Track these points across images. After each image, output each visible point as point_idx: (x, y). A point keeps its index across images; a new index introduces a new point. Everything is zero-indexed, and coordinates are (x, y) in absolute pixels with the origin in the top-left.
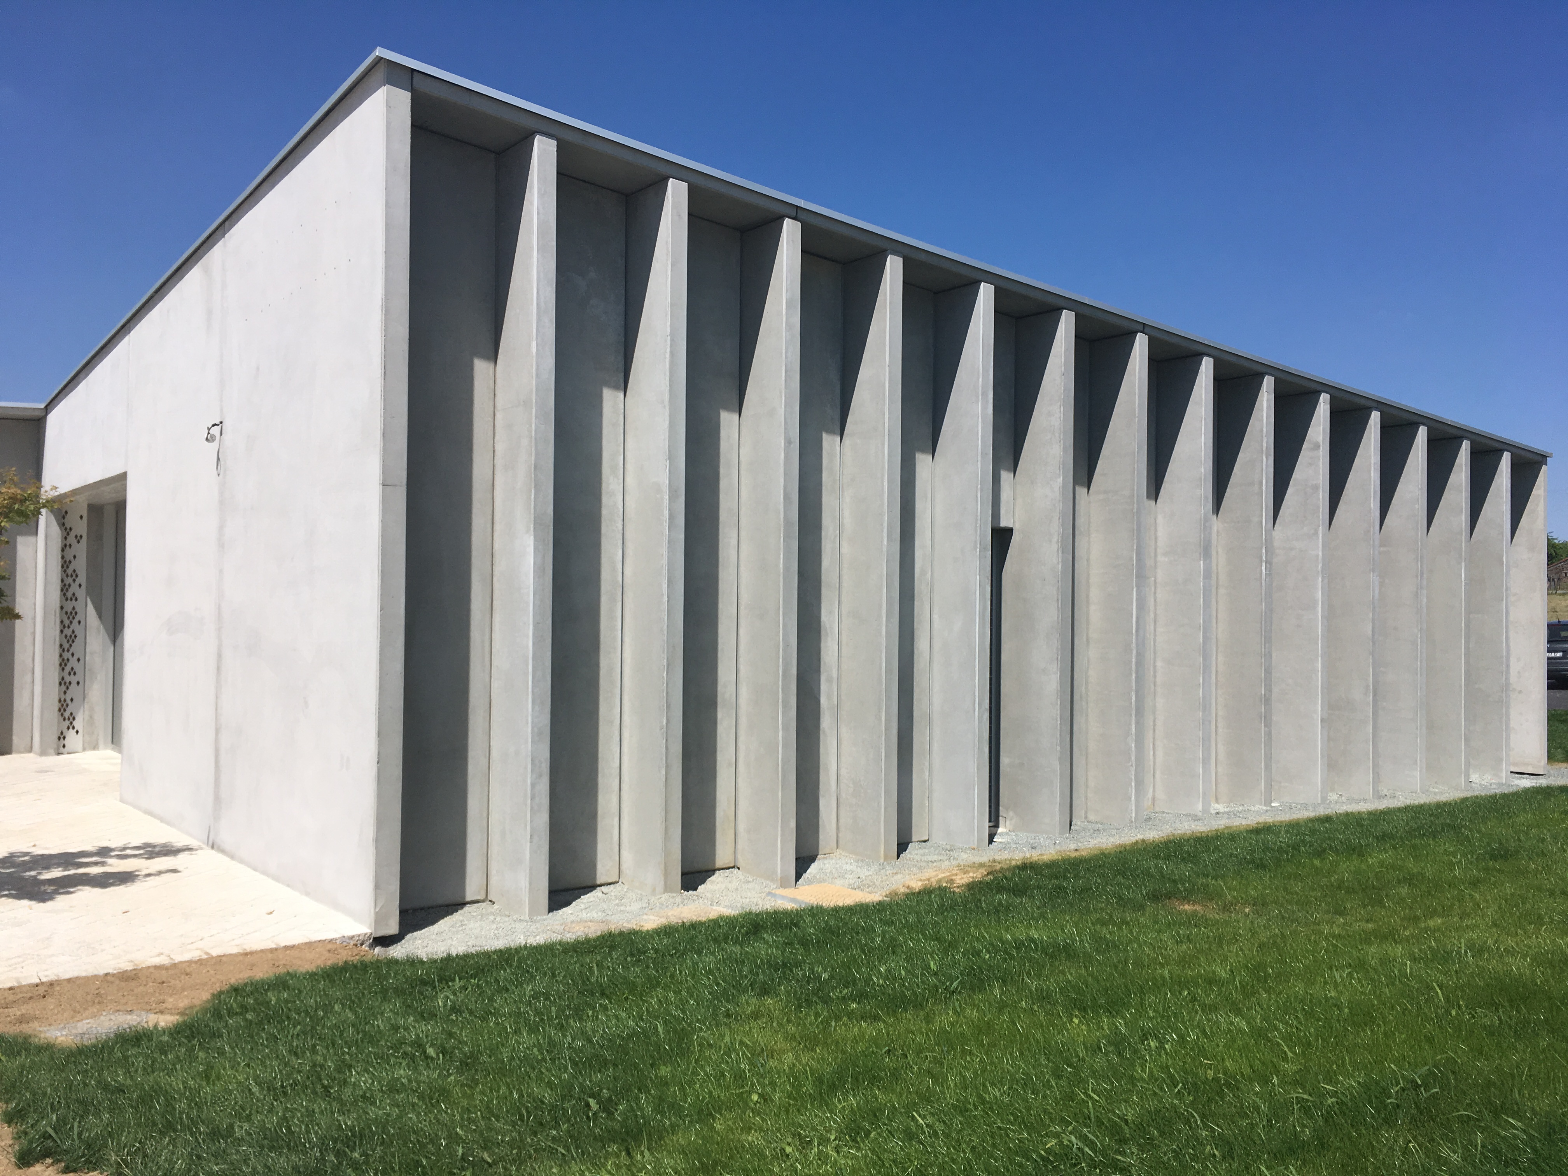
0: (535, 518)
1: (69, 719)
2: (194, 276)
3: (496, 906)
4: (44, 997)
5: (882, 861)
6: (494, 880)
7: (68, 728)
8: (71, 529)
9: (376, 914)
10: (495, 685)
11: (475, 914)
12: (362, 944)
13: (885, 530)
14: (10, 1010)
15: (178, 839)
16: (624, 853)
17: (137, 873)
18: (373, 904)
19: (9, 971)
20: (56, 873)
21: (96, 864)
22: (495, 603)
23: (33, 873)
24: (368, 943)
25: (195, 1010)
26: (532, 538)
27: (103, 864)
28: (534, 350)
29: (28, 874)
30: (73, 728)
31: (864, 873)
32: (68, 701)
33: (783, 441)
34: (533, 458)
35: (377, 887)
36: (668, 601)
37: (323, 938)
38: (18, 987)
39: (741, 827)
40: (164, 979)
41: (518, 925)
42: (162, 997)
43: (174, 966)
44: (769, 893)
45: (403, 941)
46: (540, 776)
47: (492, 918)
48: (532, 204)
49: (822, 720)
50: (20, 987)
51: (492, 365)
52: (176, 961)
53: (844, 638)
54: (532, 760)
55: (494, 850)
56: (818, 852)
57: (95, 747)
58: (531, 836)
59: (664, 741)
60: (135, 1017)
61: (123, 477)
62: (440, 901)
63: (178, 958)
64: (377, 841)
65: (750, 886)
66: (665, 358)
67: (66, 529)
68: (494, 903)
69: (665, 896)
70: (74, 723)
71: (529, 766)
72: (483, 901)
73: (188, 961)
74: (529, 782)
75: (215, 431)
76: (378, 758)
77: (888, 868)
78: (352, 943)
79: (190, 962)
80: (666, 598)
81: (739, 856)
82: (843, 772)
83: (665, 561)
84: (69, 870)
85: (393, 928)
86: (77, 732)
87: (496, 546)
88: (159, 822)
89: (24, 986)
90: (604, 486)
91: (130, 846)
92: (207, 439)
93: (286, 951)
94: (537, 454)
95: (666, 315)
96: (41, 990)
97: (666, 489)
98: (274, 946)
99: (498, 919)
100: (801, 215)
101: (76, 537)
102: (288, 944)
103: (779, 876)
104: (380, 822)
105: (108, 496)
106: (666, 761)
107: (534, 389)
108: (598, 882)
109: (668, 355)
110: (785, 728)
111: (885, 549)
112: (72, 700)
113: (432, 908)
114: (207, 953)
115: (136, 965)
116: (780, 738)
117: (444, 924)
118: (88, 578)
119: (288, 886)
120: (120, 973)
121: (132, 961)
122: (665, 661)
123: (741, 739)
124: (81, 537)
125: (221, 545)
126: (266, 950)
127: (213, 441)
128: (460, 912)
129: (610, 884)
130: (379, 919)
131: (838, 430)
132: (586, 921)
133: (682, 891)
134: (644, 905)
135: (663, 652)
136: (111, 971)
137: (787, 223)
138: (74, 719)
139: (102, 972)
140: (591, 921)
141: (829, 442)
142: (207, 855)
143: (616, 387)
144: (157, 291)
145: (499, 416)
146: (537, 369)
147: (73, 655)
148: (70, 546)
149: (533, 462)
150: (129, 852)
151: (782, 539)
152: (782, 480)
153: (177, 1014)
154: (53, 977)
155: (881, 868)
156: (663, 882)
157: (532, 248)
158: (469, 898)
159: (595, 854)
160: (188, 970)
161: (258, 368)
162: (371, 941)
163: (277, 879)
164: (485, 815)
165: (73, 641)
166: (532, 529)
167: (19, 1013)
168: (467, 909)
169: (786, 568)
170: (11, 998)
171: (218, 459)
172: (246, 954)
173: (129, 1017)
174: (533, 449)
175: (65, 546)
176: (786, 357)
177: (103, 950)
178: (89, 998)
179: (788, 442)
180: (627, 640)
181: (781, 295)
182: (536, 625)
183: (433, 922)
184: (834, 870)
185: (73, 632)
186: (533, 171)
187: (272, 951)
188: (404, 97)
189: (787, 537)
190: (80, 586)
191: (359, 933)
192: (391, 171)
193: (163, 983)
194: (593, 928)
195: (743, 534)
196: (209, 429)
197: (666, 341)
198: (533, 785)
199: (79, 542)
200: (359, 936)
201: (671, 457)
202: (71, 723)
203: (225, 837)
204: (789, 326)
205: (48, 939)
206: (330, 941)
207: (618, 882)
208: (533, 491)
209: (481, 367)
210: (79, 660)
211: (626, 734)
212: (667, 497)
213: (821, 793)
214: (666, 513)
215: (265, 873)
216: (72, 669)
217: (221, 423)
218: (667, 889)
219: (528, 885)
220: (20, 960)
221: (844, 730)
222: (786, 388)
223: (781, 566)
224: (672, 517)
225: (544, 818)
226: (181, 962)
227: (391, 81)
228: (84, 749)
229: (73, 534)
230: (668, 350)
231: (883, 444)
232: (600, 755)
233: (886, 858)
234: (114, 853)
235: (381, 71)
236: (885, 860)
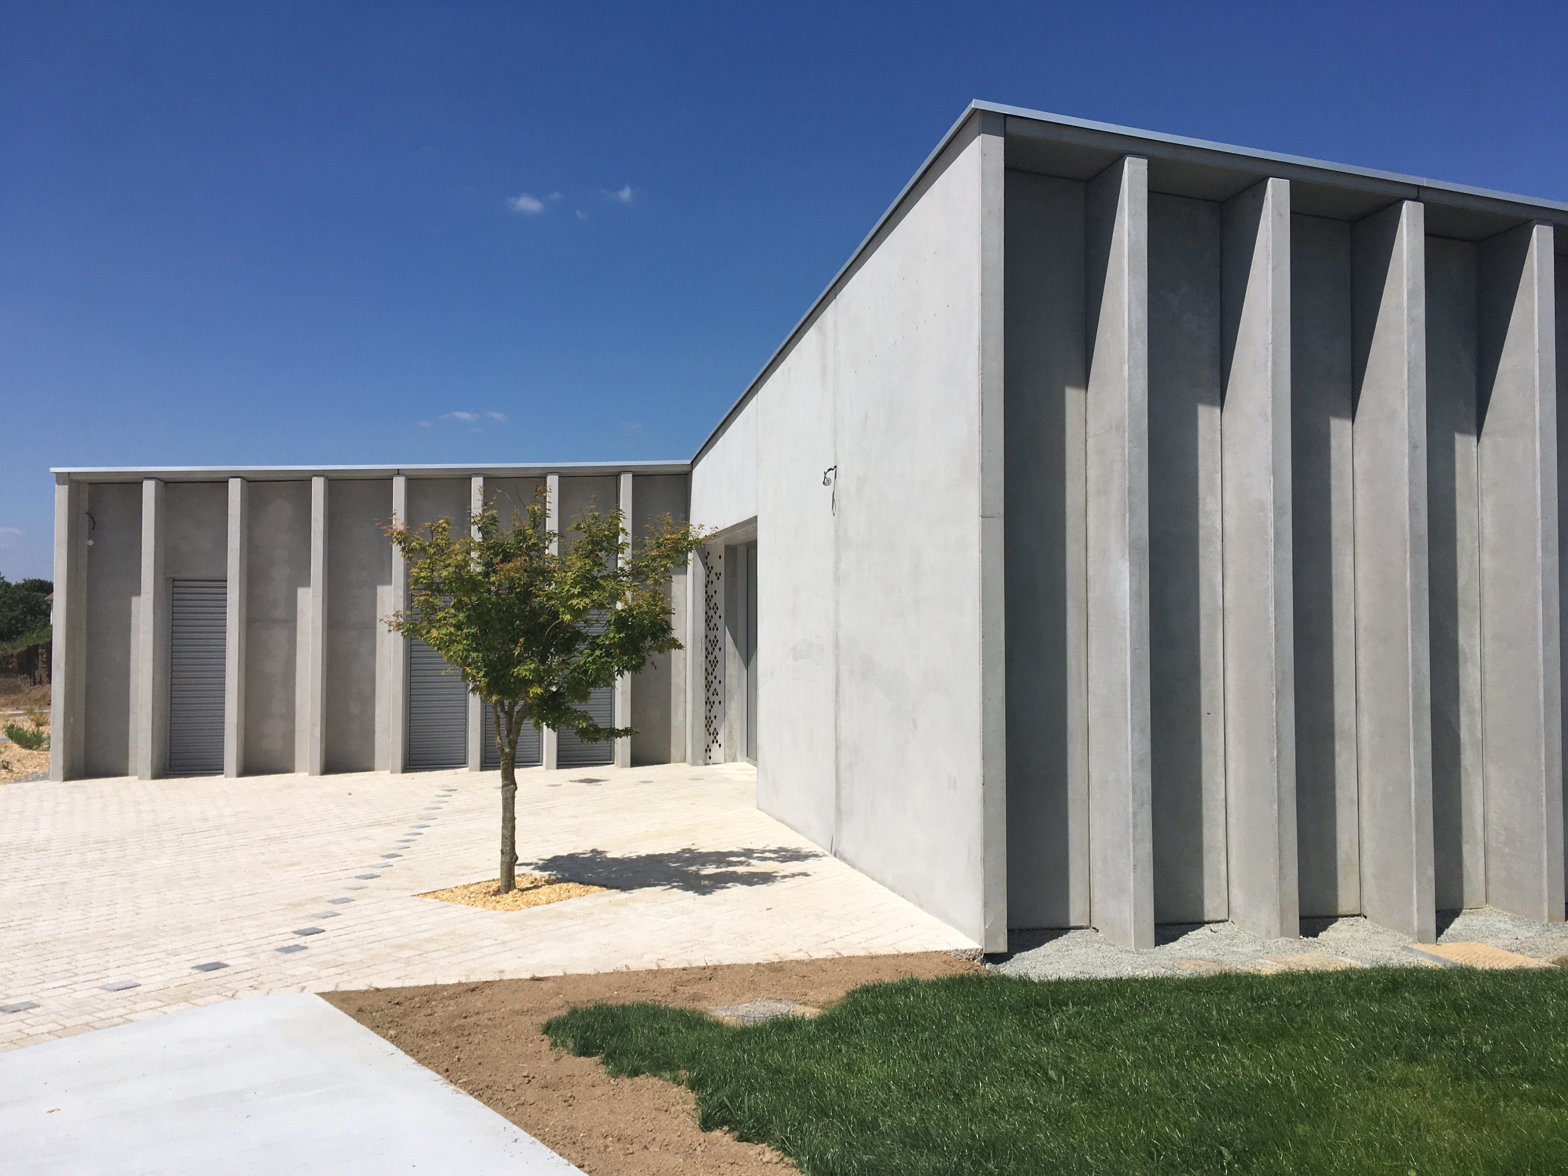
0: (1130, 542)
1: (713, 734)
2: (811, 337)
3: (1100, 934)
4: (710, 979)
5: (1546, 921)
6: (1096, 908)
7: (713, 742)
8: (712, 568)
9: (986, 930)
10: (1092, 711)
11: (1079, 940)
12: (974, 959)
13: (1539, 539)
14: (685, 988)
15: (807, 846)
16: (1234, 891)
17: (775, 874)
18: (982, 921)
19: (682, 953)
20: (710, 870)
21: (741, 863)
22: (1090, 629)
23: (694, 868)
24: (979, 959)
25: (834, 1004)
26: (1127, 563)
27: (749, 865)
28: (1126, 373)
29: (690, 868)
30: (717, 742)
31: (1524, 933)
32: (713, 718)
33: (1407, 446)
34: (1127, 482)
35: (986, 905)
36: (1275, 625)
37: (939, 950)
38: (690, 968)
39: (1368, 870)
40: (805, 974)
41: (1124, 956)
42: (804, 990)
43: (813, 962)
44: (1405, 948)
45: (1012, 960)
46: (1142, 805)
47: (1097, 945)
48: (1122, 226)
49: (1462, 756)
50: (692, 968)
51: (1083, 392)
52: (814, 958)
53: (1488, 664)
54: (1133, 789)
55: (1096, 878)
56: (1463, 906)
57: (734, 760)
58: (1134, 866)
59: (1276, 774)
60: (784, 1006)
61: (754, 520)
62: (1045, 924)
63: (816, 956)
64: (984, 860)
65: (1380, 937)
66: (1267, 367)
67: (708, 567)
68: (1098, 931)
69: (1282, 940)
70: (718, 737)
71: (1131, 795)
72: (1087, 928)
73: (823, 959)
74: (1131, 809)
75: (831, 475)
76: (984, 780)
77: (1555, 930)
78: (965, 956)
79: (825, 960)
80: (1272, 622)
81: (1365, 903)
82: (1492, 816)
83: (1271, 582)
84: (721, 868)
85: (1001, 947)
86: (720, 745)
87: (1090, 573)
88: (789, 829)
89: (694, 968)
90: (1201, 506)
91: (767, 849)
92: (824, 483)
93: (907, 958)
94: (1131, 478)
95: (1267, 324)
96: (708, 973)
97: (1270, 507)
98: (896, 953)
99: (1104, 947)
100: (1423, 194)
101: (716, 574)
102: (908, 952)
103: (1416, 929)
104: (987, 844)
105: (741, 537)
106: (1278, 796)
107: (1127, 413)
108: (1206, 919)
109: (1270, 364)
110: (1419, 765)
111: (1539, 561)
112: (715, 717)
113: (1037, 930)
114: (839, 954)
115: (781, 958)
116: (1413, 775)
117: (1050, 947)
118: (726, 611)
119: (903, 896)
120: (768, 964)
121: (777, 954)
122: (1274, 688)
123: (1365, 774)
124: (720, 574)
125: (837, 578)
126: (889, 955)
127: (829, 484)
128: (1064, 936)
129: (1219, 922)
130: (989, 936)
131: (1473, 428)
132: (1196, 959)
133: (1301, 937)
134: (1259, 948)
135: (1272, 679)
136: (761, 961)
137: (1407, 206)
138: (717, 734)
139: (754, 962)
140: (1201, 959)
141: (1463, 444)
142: (830, 861)
143: (1212, 404)
144: (779, 354)
145: (1090, 442)
146: (1129, 393)
147: (715, 677)
148: (712, 582)
149: (1127, 486)
150: (767, 855)
151: (1408, 554)
152: (1407, 489)
153: (819, 1007)
154: (716, 963)
155: (1546, 928)
156: (1278, 925)
157: (1122, 271)
158: (1073, 923)
159: (1202, 890)
160: (824, 968)
161: (866, 415)
162: (982, 956)
163: (893, 889)
164: (1086, 842)
165: (715, 666)
166: (1127, 554)
167: (692, 992)
168: (1071, 934)
169: (1415, 587)
171: (833, 500)
172: (872, 958)
173: (779, 1005)
174: (1127, 474)
175: (708, 582)
176: (1409, 354)
177: (753, 942)
178: (746, 984)
179: (1414, 447)
180: (1230, 665)
181: (1402, 285)
182: (1133, 651)
183: (1039, 945)
184: (1484, 928)
185: (715, 658)
186: (1124, 192)
187: (894, 957)
188: (997, 143)
189: (1414, 551)
190: (720, 617)
191: (971, 947)
192: (986, 215)
193: (804, 977)
194: (1204, 967)
195: (1359, 550)
196: (825, 474)
197: (1267, 349)
198: (1135, 814)
199: (718, 579)
200: (971, 950)
201: (1276, 472)
202: (715, 737)
203: (846, 847)
204: (1412, 320)
205: (710, 927)
206: (945, 953)
207: (1227, 921)
208: (1127, 515)
209: (1072, 395)
210: (720, 682)
211: (1231, 765)
212: (1272, 515)
213: (1465, 839)
214: (1271, 532)
215: (881, 882)
216: (715, 690)
217: (835, 467)
218: (1283, 933)
219: (1132, 915)
220: (690, 944)
221: (1492, 770)
222: (1409, 387)
223: (1408, 583)
224: (1277, 535)
225: (1147, 848)
226: (817, 959)
227: (986, 130)
228: (725, 761)
229: (713, 572)
230: (1270, 359)
231: (1534, 442)
232: (1203, 786)
233: (1551, 919)
234: (756, 855)
235: (976, 122)
236: (1550, 920)
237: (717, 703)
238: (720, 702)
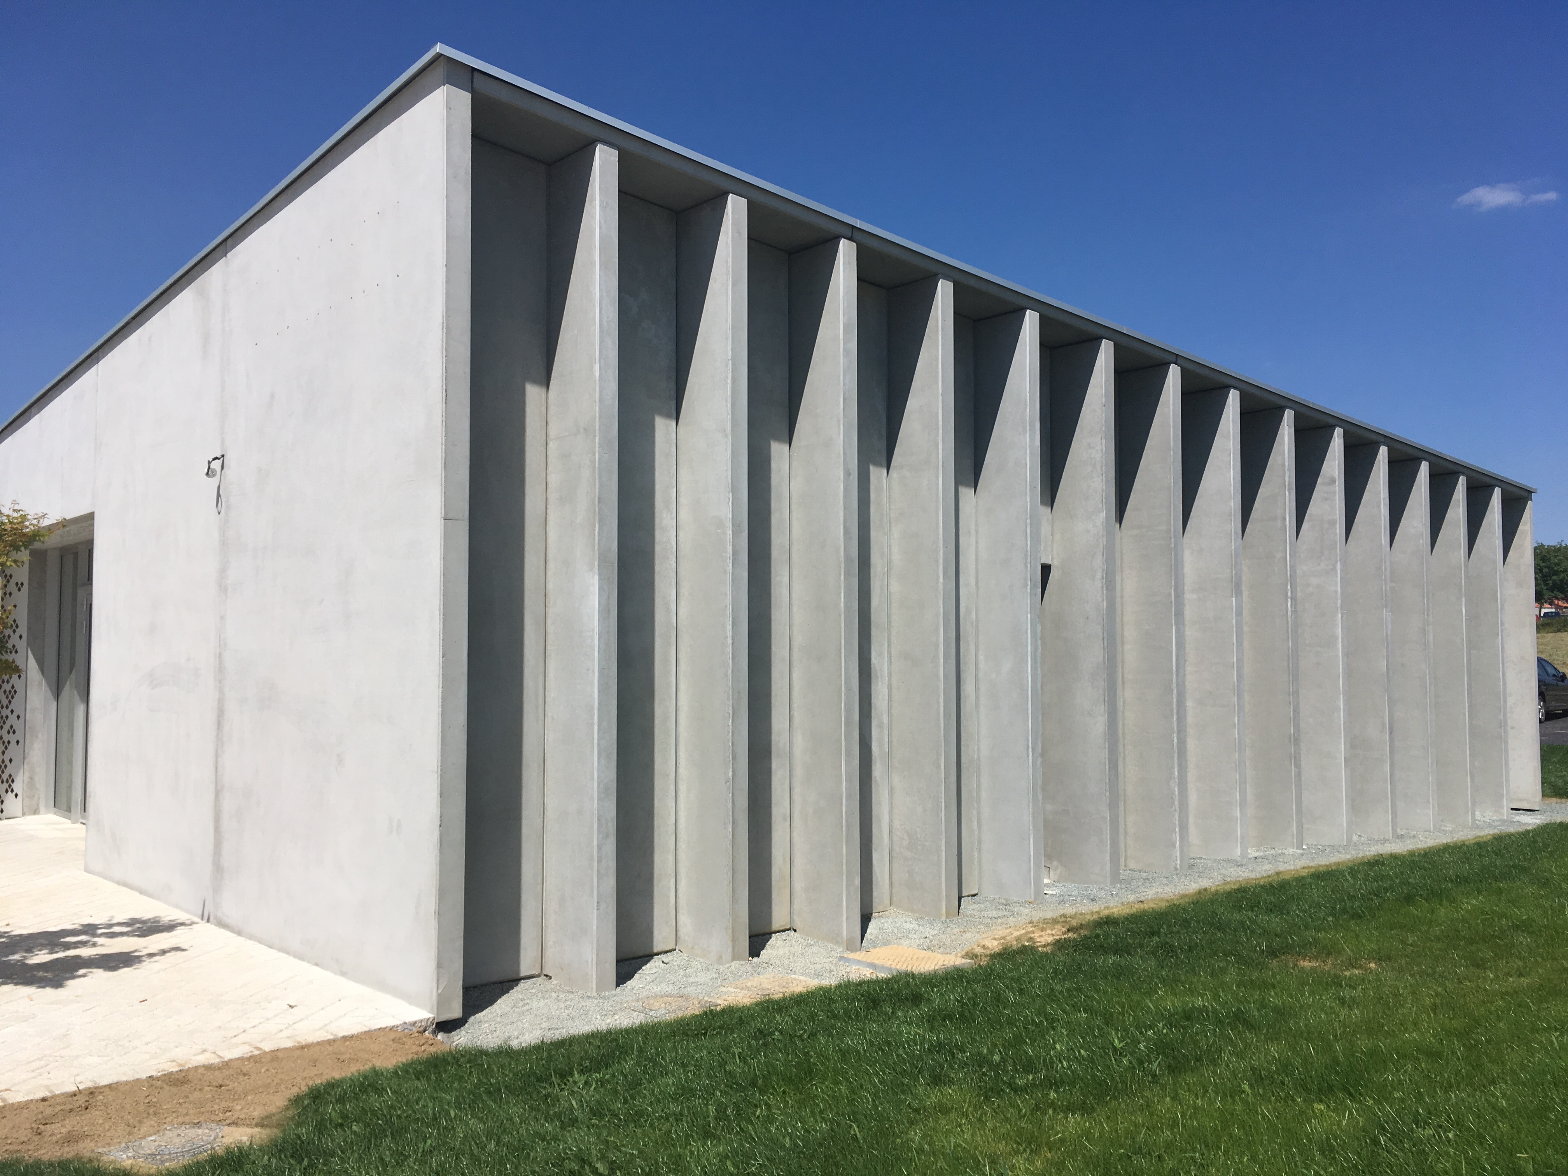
0: (599, 554)
1: (7, 781)
2: (185, 299)
3: (554, 981)
4: (87, 1108)
5: (944, 918)
6: (549, 953)
7: (7, 791)
8: (11, 576)
9: (439, 995)
10: (550, 737)
11: (533, 991)
12: (425, 1031)
13: (941, 567)
14: (53, 1126)
15: (166, 913)
16: (682, 918)
17: (137, 954)
18: (435, 985)
19: (34, 1078)
20: (42, 957)
21: (84, 944)
22: (548, 647)
23: (17, 957)
24: (431, 1029)
25: (274, 1118)
26: (596, 577)
27: (94, 945)
28: (597, 374)
29: (11, 957)
30: (12, 791)
31: (929, 932)
32: (7, 762)
33: (842, 473)
34: (597, 490)
35: (439, 966)
36: (733, 644)
37: (384, 1026)
38: (52, 1097)
39: (798, 885)
40: (221, 1083)
41: (588, 1003)
42: (224, 1104)
43: (227, 1064)
44: (841, 958)
45: (467, 1025)
46: (607, 836)
47: (554, 995)
48: (593, 217)
49: (873, 768)
50: (54, 1097)
51: (545, 390)
52: (226, 1059)
53: (894, 680)
54: (599, 820)
55: (551, 919)
56: (872, 910)
57: (36, 812)
58: (598, 903)
59: (730, 795)
60: (207, 1131)
61: (90, 517)
62: (495, 978)
63: (228, 1055)
64: (439, 914)
65: (815, 949)
66: (727, 384)
67: (6, 576)
68: (550, 978)
69: (735, 965)
70: (14, 786)
71: (596, 826)
72: (539, 976)
73: (238, 1059)
74: (595, 842)
75: (216, 465)
76: (441, 820)
77: (951, 925)
78: (415, 1030)
79: (241, 1059)
80: (730, 641)
81: (795, 918)
82: (896, 824)
83: (729, 600)
84: (57, 952)
85: (456, 1012)
86: (16, 795)
87: (550, 586)
88: (138, 894)
89: (58, 1096)
90: (657, 521)
91: (114, 921)
92: (207, 474)
93: (345, 1042)
94: (601, 486)
95: (727, 339)
96: (81, 1101)
97: (729, 524)
98: (332, 1037)
99: (562, 996)
100: (856, 235)
101: (17, 584)
102: (346, 1034)
103: (845, 937)
104: (442, 893)
105: (71, 538)
106: (733, 816)
107: (598, 415)
108: (655, 951)
109: (729, 381)
110: (849, 780)
111: (941, 587)
112: (11, 760)
113: (485, 985)
114: (258, 1049)
115: (181, 1065)
116: (844, 789)
117: (503, 1004)
118: (29, 629)
119: (317, 964)
120: (165, 1075)
121: (174, 1061)
122: (731, 708)
123: (797, 790)
124: (22, 584)
125: (223, 588)
126: (323, 1041)
127: (214, 476)
128: (515, 989)
129: (667, 952)
130: (442, 1002)
131: (884, 463)
132: (662, 997)
133: (750, 958)
134: (715, 976)
135: (728, 699)
136: (154, 1074)
137: (843, 244)
138: (13, 781)
139: (144, 1076)
140: (667, 996)
141: (877, 473)
142: (203, 928)
143: (668, 416)
144: (134, 318)
145: (551, 445)
146: (600, 395)
147: (12, 711)
148: (10, 594)
149: (597, 494)
150: (116, 929)
151: (842, 577)
152: (842, 514)
153: (257, 1125)
154: (90, 1084)
155: (945, 925)
156: (730, 949)
157: (593, 264)
158: (524, 972)
159: (652, 920)
160: (244, 1070)
161: (272, 396)
162: (434, 1026)
163: (300, 957)
164: (540, 881)
165: (13, 697)
166: (596, 566)
167: (64, 1130)
168: (522, 985)
169: (848, 608)
170: (48, 1111)
171: (219, 495)
172: (302, 1048)
173: (200, 1131)
174: (597, 481)
175: (5, 594)
176: (844, 385)
177: (135, 1048)
178: (141, 1108)
179: (847, 474)
180: (682, 686)
181: (838, 318)
182: (601, 671)
183: (491, 1002)
184: (896, 930)
185: (13, 687)
186: (594, 181)
187: (330, 1042)
188: (464, 98)
189: (847, 574)
190: (21, 637)
191: (421, 1018)
192: (451, 178)
193: (221, 1086)
195: (795, 572)
196: (209, 463)
197: (727, 366)
198: (599, 847)
199: (19, 590)
200: (421, 1021)
201: (734, 489)
202: (10, 786)
203: (229, 909)
204: (846, 352)
205: (65, 1036)
206: (392, 1029)
207: (675, 950)
208: (597, 526)
209: (533, 392)
210: (18, 717)
211: (683, 788)
212: (731, 532)
213: (874, 847)
214: (730, 549)
215: (282, 950)
216: (11, 727)
217: (223, 456)
218: (735, 958)
219: (595, 957)
220: (42, 1063)
221: (896, 779)
222: (844, 417)
223: (842, 605)
224: (735, 553)
225: (611, 882)
226: (231, 1060)
227: (450, 80)
228: (24, 814)
229: (13, 582)
230: (730, 375)
231: (937, 477)
232: (656, 811)
233: (948, 915)
234: (100, 931)
235: (440, 71)
236: (947, 917)
237: (13, 743)
238: (18, 742)
